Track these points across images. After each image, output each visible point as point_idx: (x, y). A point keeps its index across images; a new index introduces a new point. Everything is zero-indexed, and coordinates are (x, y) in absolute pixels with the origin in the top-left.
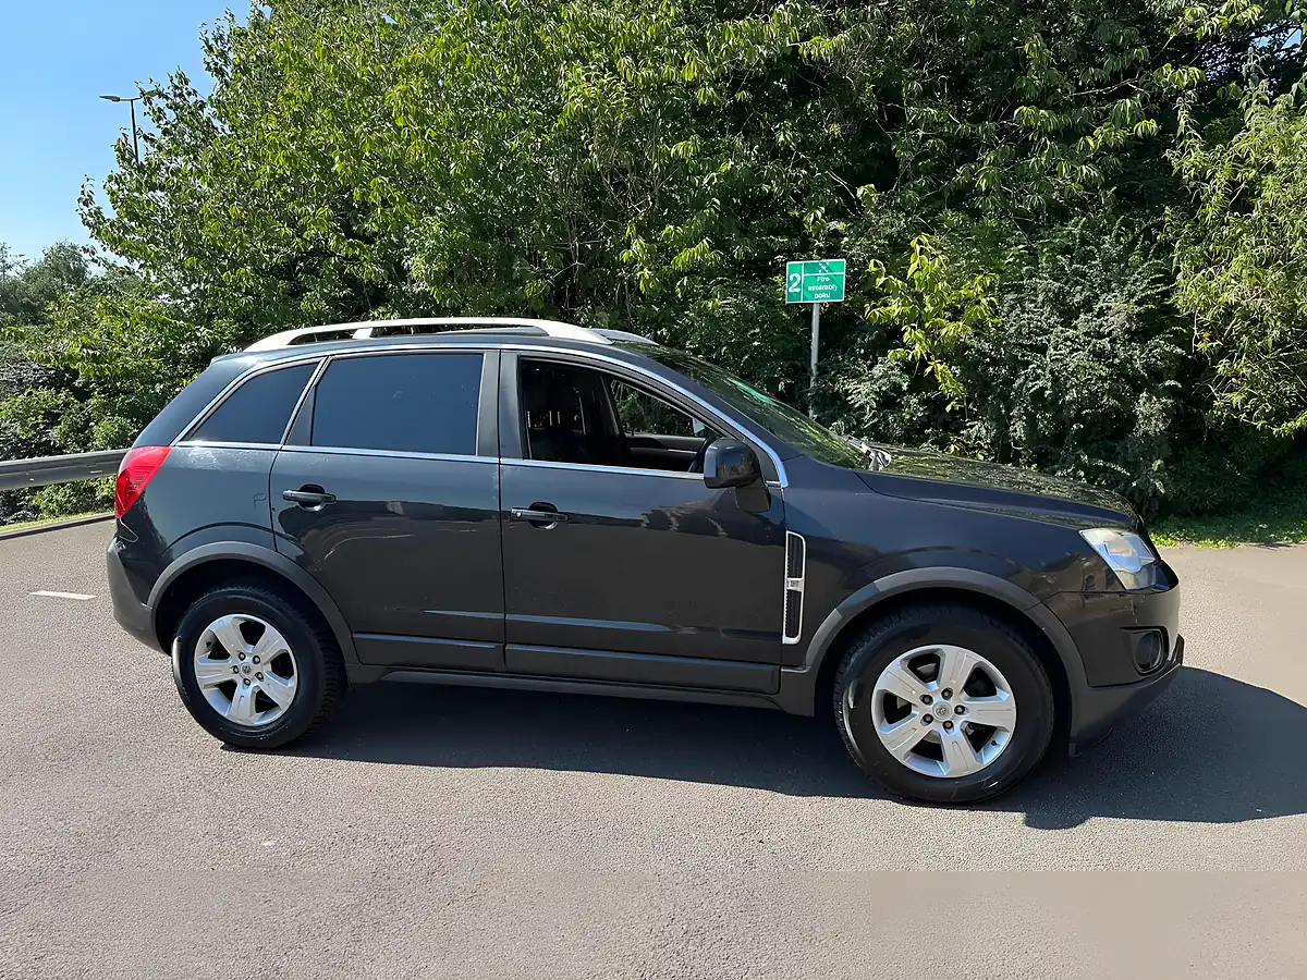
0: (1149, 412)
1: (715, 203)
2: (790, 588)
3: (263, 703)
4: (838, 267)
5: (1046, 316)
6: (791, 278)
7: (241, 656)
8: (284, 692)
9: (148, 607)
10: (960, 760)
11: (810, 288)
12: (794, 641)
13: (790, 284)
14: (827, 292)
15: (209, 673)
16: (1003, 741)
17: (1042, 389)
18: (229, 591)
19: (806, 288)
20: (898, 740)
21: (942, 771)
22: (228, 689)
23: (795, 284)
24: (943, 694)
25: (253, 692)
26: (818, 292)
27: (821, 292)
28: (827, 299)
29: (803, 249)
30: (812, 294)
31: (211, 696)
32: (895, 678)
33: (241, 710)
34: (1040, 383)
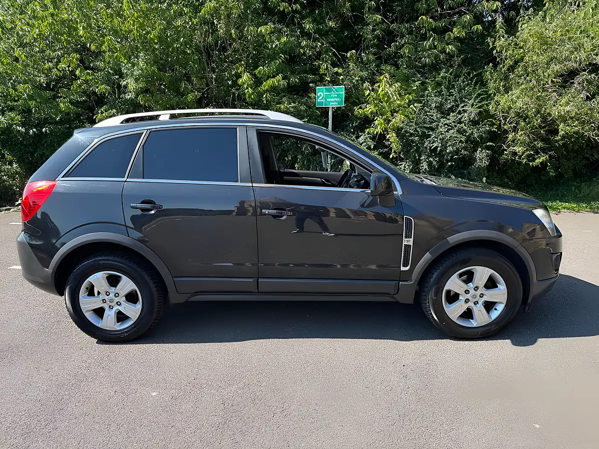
0: (481, 157)
1: (281, 57)
2: (406, 243)
3: (121, 317)
4: (341, 90)
5: (436, 115)
6: (319, 95)
7: (108, 294)
8: (134, 311)
9: (49, 270)
10: (481, 318)
11: (328, 100)
12: (407, 268)
13: (318, 97)
14: (336, 101)
15: (87, 304)
16: (500, 308)
17: (437, 147)
18: (101, 259)
19: (326, 100)
20: (454, 311)
21: (474, 323)
22: (100, 312)
23: (321, 98)
24: (474, 289)
25: (115, 312)
26: (332, 102)
27: (333, 102)
28: (336, 105)
29: (321, 81)
30: (329, 102)
31: (90, 317)
32: (454, 283)
33: (108, 322)
34: (435, 145)
